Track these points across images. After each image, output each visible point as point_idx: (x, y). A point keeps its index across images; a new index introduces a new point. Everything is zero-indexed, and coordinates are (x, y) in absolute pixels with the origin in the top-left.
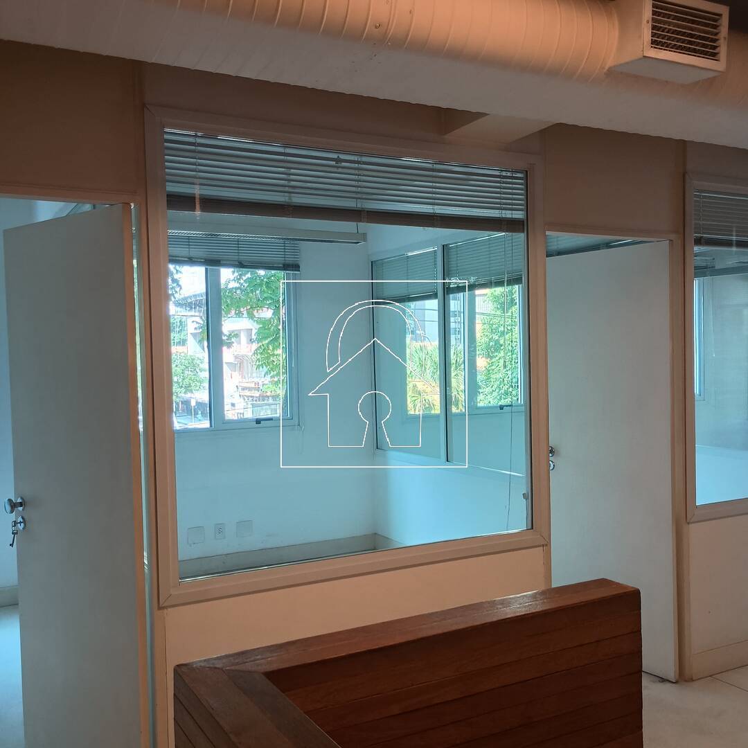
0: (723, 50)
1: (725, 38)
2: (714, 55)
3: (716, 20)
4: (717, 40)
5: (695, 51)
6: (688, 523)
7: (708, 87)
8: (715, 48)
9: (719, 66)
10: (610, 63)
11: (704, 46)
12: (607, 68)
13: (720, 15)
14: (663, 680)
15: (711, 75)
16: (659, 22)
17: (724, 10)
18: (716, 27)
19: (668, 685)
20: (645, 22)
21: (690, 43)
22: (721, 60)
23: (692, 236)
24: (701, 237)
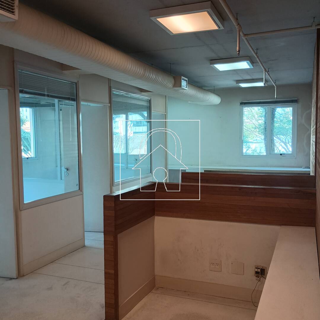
0: (16, 11)
1: (17, 6)
2: (13, 12)
4: (14, 6)
5: (4, 9)
6: (21, 211)
7: (13, 25)
8: (13, 9)
9: (15, 17)
11: (8, 7)
14: (11, 279)
15: (14, 21)
19: (13, 280)
22: (16, 14)
23: (18, 89)
24: (23, 90)
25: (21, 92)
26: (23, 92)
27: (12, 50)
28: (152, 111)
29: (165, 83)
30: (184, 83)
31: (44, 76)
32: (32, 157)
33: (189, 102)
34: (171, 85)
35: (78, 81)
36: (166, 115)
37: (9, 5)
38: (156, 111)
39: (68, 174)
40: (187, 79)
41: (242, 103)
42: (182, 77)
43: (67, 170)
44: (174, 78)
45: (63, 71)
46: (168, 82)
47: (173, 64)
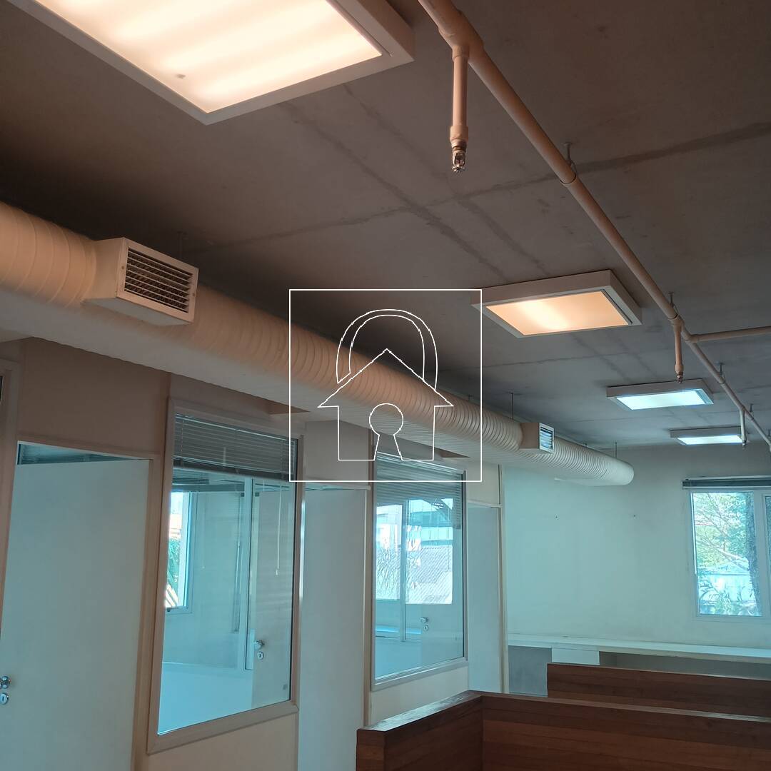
0: (191, 304)
1: (194, 295)
2: (184, 307)
3: (187, 278)
4: (187, 294)
5: (166, 300)
6: (149, 755)
7: (180, 332)
8: (185, 301)
9: (188, 317)
10: (86, 295)
11: (175, 297)
12: (83, 300)
13: (191, 274)
15: (183, 323)
16: (135, 270)
17: (194, 271)
18: (186, 283)
20: (120, 267)
21: (163, 293)
22: (189, 312)
23: (172, 456)
24: (181, 459)
25: (178, 463)
26: (182, 463)
27: (166, 378)
28: (468, 501)
29: (502, 440)
30: (545, 439)
31: (230, 426)
32: (178, 605)
33: (556, 479)
34: (514, 443)
35: (302, 436)
36: (500, 509)
37: (177, 292)
38: (476, 500)
39: (262, 656)
40: (552, 429)
41: (686, 483)
42: (541, 425)
43: (262, 644)
44: (521, 425)
45: (271, 415)
46: (509, 436)
47: (519, 394)
